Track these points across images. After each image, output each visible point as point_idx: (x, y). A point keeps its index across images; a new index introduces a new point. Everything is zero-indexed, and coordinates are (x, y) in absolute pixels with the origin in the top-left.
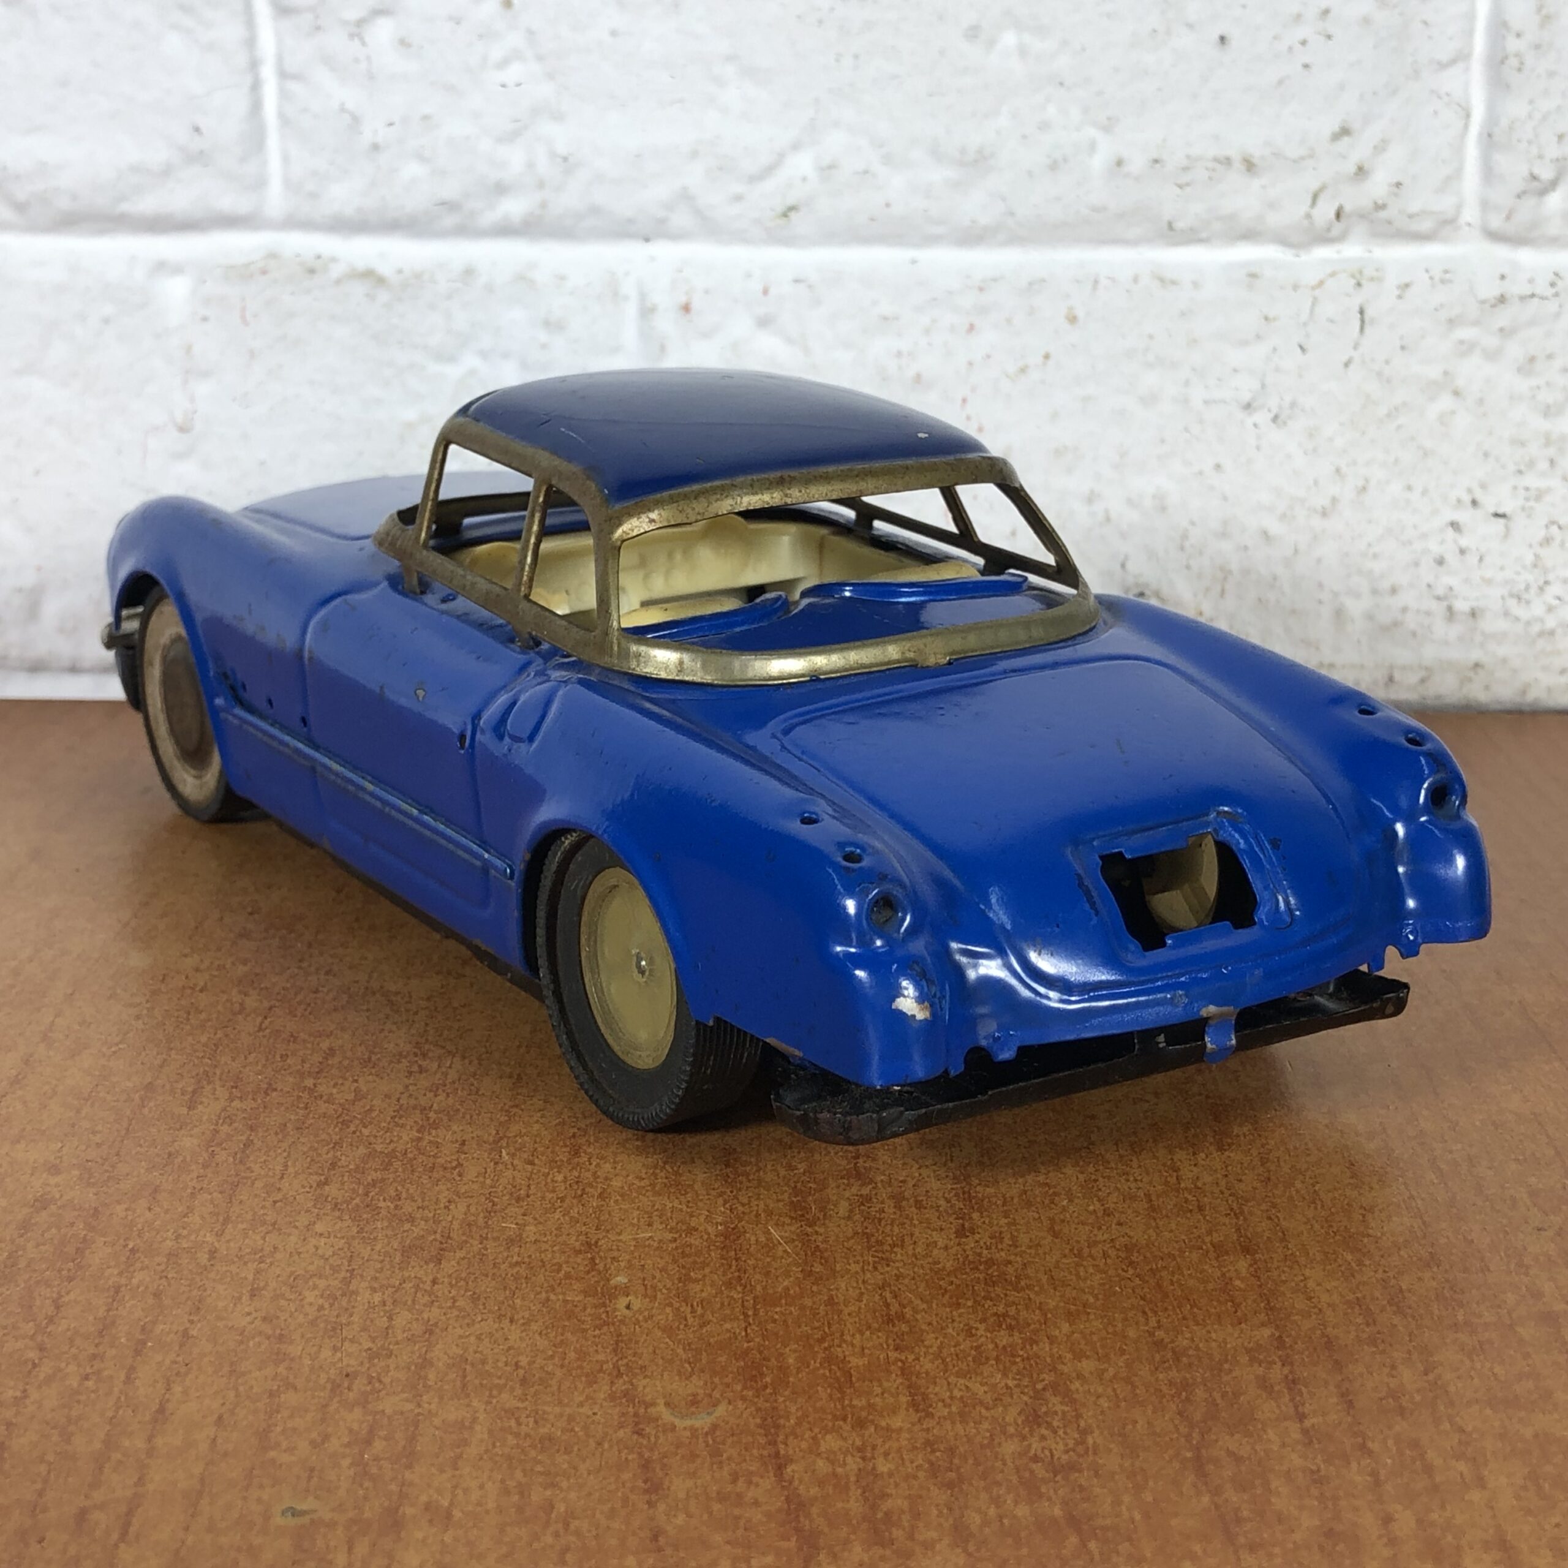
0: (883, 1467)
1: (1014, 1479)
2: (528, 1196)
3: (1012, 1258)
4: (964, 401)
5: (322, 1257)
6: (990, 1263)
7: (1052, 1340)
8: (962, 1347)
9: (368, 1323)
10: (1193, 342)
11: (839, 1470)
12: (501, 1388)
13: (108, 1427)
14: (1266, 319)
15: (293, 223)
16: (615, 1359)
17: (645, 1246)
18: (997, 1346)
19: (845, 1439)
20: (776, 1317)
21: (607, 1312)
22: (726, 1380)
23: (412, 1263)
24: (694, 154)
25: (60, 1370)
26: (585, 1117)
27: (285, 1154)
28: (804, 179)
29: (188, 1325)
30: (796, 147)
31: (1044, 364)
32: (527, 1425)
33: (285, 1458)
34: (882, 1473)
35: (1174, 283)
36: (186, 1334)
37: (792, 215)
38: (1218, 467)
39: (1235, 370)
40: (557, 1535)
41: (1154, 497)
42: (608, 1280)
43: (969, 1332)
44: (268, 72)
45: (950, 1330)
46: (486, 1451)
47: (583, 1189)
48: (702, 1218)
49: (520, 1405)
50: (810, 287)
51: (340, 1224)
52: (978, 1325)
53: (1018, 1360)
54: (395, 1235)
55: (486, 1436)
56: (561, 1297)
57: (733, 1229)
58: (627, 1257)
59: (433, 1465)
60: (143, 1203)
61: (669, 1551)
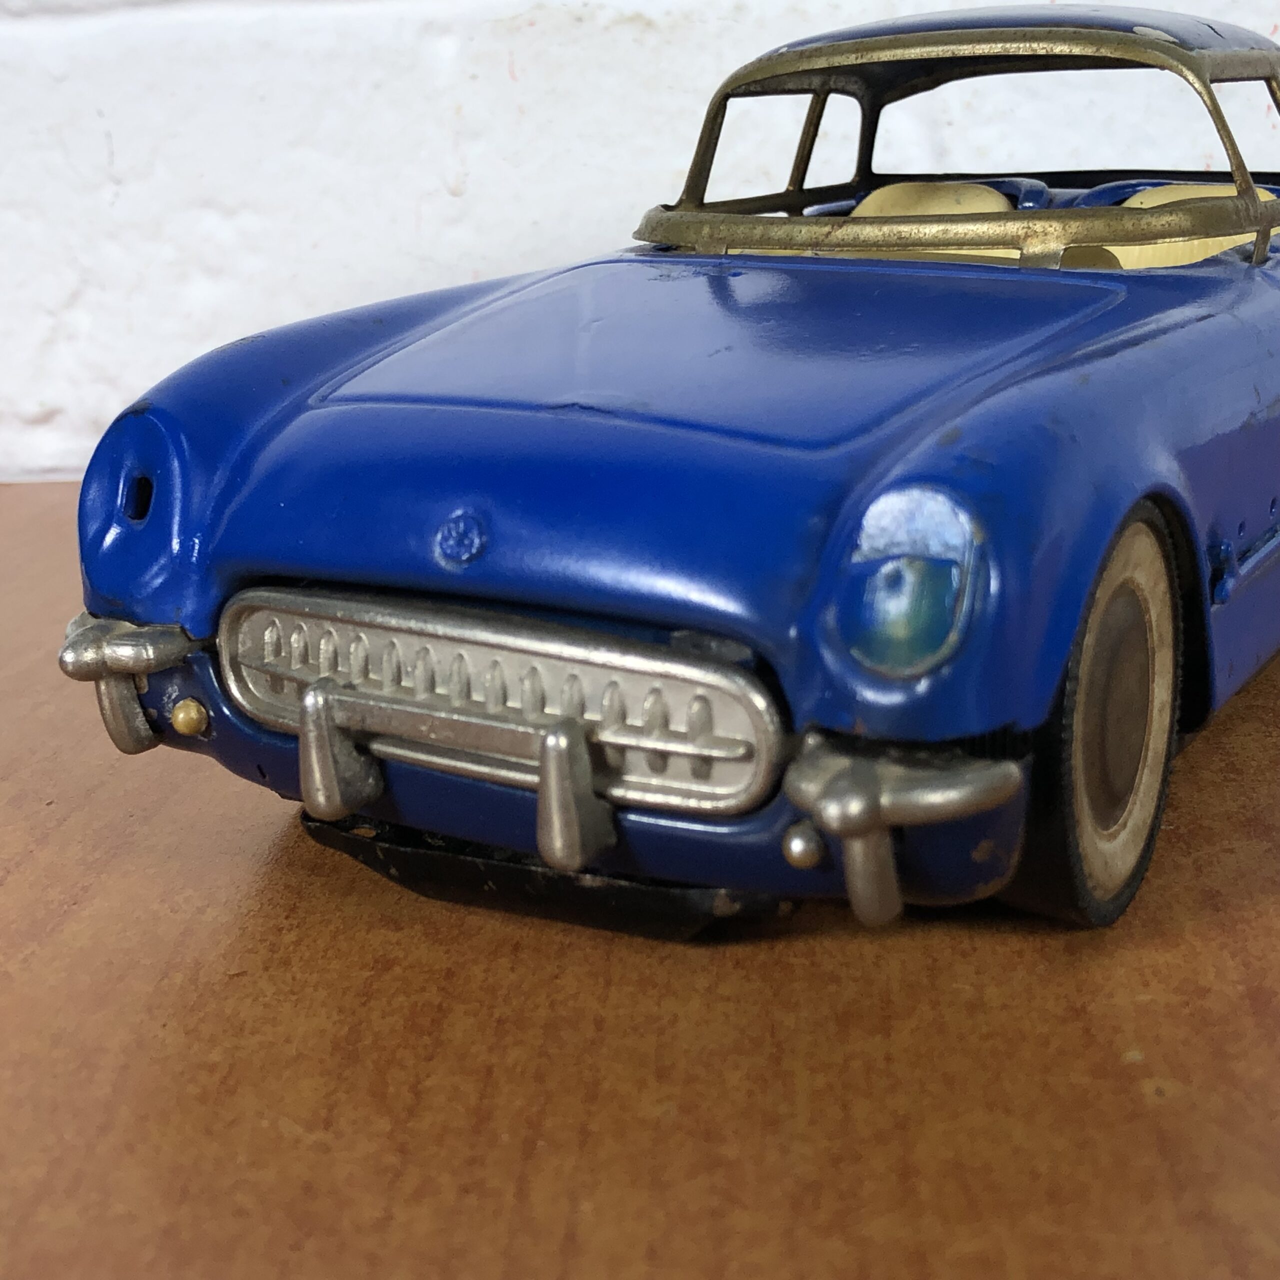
5: (736, 1027)
9: (817, 1114)
12: (1023, 1206)
16: (1168, 1164)
17: (1150, 1012)
21: (1131, 1100)
23: (853, 1035)
25: (431, 1180)
29: (585, 1118)
36: (584, 1130)
42: (1118, 1057)
48: (1211, 976)
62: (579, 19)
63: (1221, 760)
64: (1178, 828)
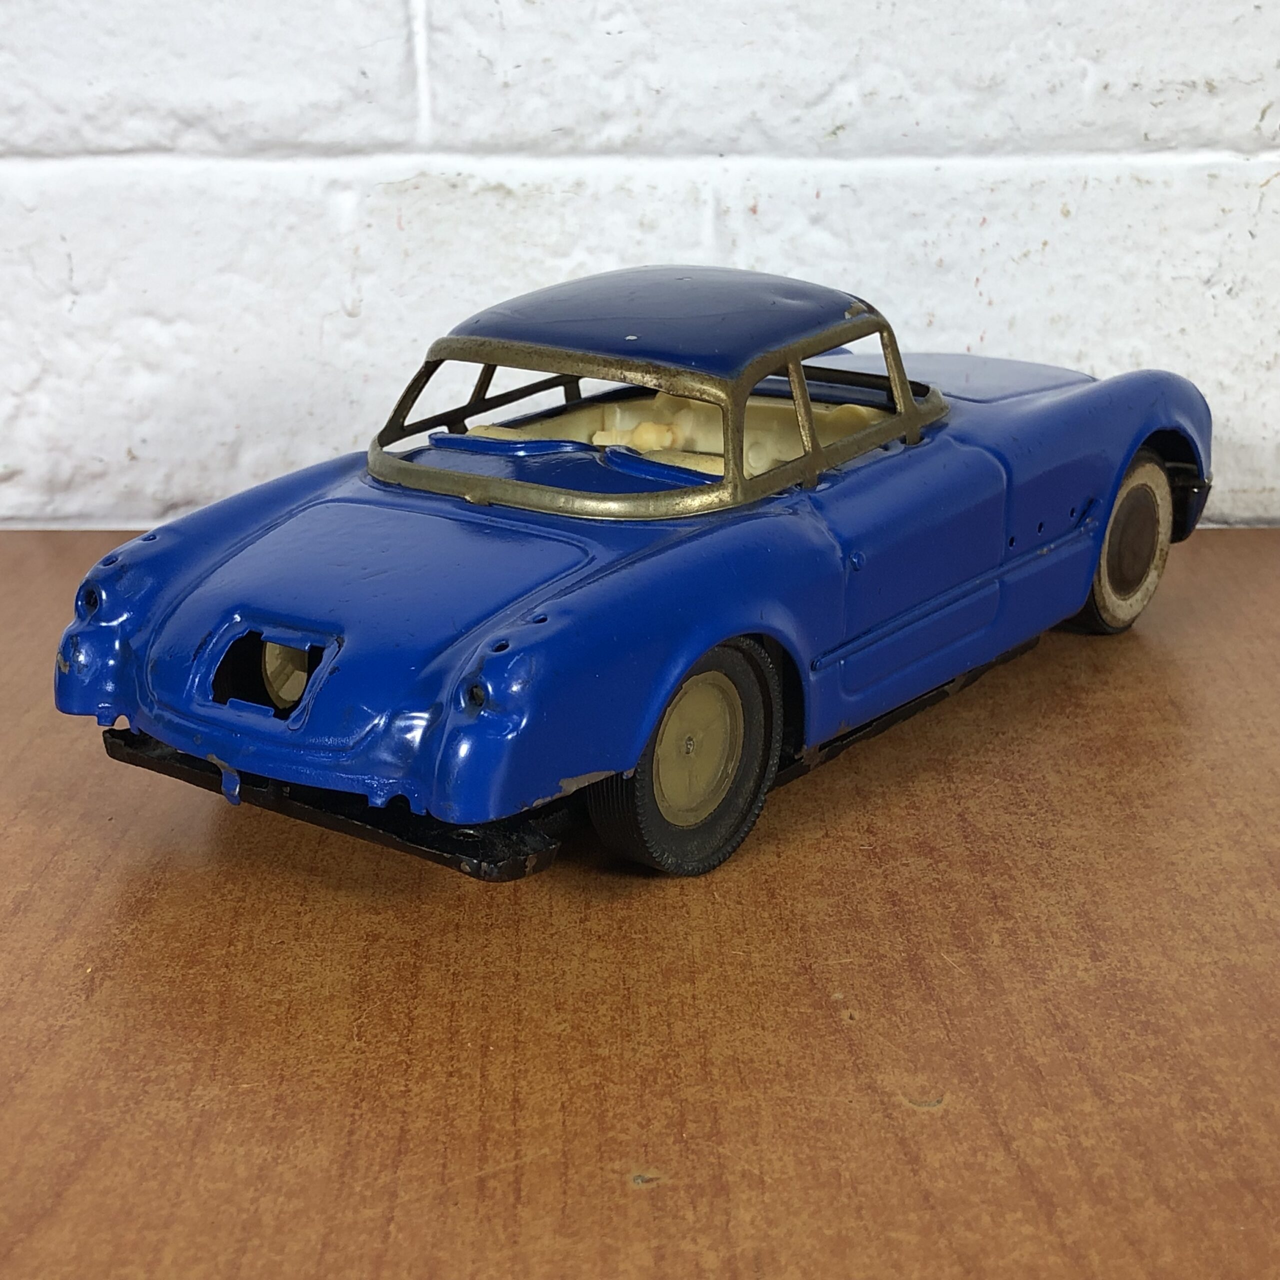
0: (1087, 1142)
1: (1191, 1151)
2: (746, 930)
3: (1140, 977)
4: (977, 280)
5: (601, 978)
6: (1125, 982)
7: (1190, 1042)
8: (1120, 1048)
9: (654, 1031)
10: (1164, 230)
11: (1053, 1145)
12: (772, 1081)
13: (480, 1114)
14: (1223, 210)
15: (440, 147)
16: (853, 1058)
17: (849, 969)
18: (1148, 1047)
19: (1050, 1121)
20: (969, 1025)
21: (835, 1022)
22: (944, 1075)
23: (673, 983)
24: (762, 86)
25: (428, 1069)
26: (771, 867)
27: (548, 897)
28: (850, 104)
29: (515, 1033)
30: (843, 78)
31: (1043, 249)
32: (801, 1111)
33: (623, 1137)
34: (1087, 1148)
35: (1148, 182)
36: (516, 1040)
37: (839, 132)
38: (1183, 331)
39: (1198, 253)
40: (849, 1197)
41: (1131, 356)
42: (829, 996)
43: (1124, 1036)
44: (419, 26)
45: (1108, 1035)
46: (775, 1131)
47: (787, 924)
48: (887, 947)
49: (790, 1094)
50: (854, 191)
51: (606, 953)
52: (1128, 1031)
53: (1168, 1058)
54: (653, 960)
55: (771, 1119)
56: (796, 1010)
57: (914, 955)
58: (838, 978)
59: (737, 1141)
60: (451, 936)
61: (940, 1209)
62: (454, 186)
63: (908, 800)
64: (875, 848)
